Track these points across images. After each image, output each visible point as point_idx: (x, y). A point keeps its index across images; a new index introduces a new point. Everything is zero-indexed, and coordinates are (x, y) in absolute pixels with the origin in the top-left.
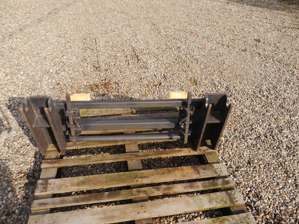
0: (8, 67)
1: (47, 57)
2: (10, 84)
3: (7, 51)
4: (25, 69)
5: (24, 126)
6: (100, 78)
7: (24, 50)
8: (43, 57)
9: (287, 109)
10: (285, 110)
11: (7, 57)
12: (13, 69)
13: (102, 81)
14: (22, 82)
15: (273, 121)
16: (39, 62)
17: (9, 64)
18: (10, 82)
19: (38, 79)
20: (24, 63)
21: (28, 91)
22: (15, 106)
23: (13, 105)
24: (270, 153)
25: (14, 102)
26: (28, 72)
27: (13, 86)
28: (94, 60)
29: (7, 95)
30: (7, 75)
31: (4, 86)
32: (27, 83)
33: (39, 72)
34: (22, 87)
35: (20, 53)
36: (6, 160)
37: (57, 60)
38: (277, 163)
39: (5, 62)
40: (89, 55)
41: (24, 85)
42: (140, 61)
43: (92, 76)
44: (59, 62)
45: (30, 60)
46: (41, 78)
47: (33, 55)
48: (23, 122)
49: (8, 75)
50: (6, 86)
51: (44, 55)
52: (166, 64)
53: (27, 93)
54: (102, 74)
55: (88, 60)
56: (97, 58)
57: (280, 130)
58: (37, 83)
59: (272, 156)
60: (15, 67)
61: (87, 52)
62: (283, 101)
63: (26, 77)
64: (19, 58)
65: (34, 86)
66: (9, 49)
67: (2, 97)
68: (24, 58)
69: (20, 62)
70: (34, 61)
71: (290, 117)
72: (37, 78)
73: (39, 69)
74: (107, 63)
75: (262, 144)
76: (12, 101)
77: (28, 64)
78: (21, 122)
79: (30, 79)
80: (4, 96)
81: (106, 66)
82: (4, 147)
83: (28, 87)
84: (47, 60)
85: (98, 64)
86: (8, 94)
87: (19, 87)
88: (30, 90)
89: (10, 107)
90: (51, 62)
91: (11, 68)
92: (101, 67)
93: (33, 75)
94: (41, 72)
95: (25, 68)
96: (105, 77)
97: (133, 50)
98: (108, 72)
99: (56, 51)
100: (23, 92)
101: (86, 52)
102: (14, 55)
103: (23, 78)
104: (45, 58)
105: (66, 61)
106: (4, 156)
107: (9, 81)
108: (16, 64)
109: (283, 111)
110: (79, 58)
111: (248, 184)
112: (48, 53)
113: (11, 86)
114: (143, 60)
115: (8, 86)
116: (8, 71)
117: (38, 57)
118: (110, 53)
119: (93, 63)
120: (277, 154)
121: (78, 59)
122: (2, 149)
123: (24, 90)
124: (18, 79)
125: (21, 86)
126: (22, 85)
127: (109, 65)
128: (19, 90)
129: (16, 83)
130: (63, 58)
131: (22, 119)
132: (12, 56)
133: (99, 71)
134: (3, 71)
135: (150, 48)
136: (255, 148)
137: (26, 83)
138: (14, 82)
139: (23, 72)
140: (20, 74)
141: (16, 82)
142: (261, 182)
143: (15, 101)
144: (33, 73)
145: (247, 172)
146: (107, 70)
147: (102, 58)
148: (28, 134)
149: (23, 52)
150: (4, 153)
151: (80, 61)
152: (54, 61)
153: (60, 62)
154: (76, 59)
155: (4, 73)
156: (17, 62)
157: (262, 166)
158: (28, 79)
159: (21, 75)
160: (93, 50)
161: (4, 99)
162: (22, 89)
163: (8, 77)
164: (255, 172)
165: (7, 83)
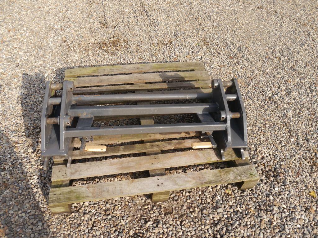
0: (10, 22)
1: (50, 12)
2: (14, 40)
3: (5, 4)
4: (28, 25)
6: (108, 35)
7: (25, 4)
8: (45, 11)
9: (298, 72)
10: (296, 72)
11: (6, 11)
12: (15, 24)
13: (110, 38)
14: (26, 39)
15: (283, 83)
16: (42, 17)
17: (10, 19)
18: (14, 39)
19: (43, 35)
20: (26, 18)
21: (33, 49)
22: (23, 64)
23: (20, 63)
24: (276, 114)
25: (21, 60)
26: (32, 28)
27: (18, 43)
28: (100, 15)
29: (13, 52)
30: (9, 31)
31: (8, 42)
32: (32, 40)
33: (43, 28)
34: (27, 44)
35: (20, 7)
37: (60, 15)
38: (282, 123)
39: (6, 16)
40: (94, 10)
41: (29, 42)
42: (149, 18)
43: (99, 33)
44: (63, 17)
45: (31, 15)
46: (46, 34)
47: (35, 10)
49: (11, 31)
50: (10, 42)
51: (46, 9)
52: (177, 22)
53: (34, 50)
54: (110, 31)
55: (94, 16)
56: (104, 14)
57: (289, 92)
58: (42, 40)
59: (278, 116)
60: (17, 22)
61: (93, 7)
62: (296, 63)
63: (30, 34)
64: (20, 13)
65: (39, 43)
66: (8, 2)
67: (8, 54)
68: (25, 13)
69: (21, 17)
70: (37, 16)
71: (300, 79)
72: (42, 34)
73: (43, 24)
74: (115, 19)
75: (270, 105)
76: (20, 59)
77: (30, 19)
79: (34, 36)
80: (9, 54)
81: (114, 23)
83: (34, 44)
84: (50, 14)
85: (105, 20)
86: (13, 51)
87: (24, 43)
88: (36, 47)
89: (17, 65)
90: (55, 18)
91: (12, 23)
92: (109, 24)
93: (37, 31)
94: (46, 28)
95: (28, 23)
96: (113, 34)
97: (141, 4)
98: (116, 29)
99: (59, 5)
100: (29, 50)
101: (91, 6)
102: (14, 9)
103: (27, 34)
104: (48, 12)
105: (71, 16)
107: (13, 37)
108: (18, 19)
109: (294, 73)
110: (84, 13)
111: (253, 141)
112: (51, 7)
113: (16, 43)
114: (152, 16)
115: (12, 43)
116: (10, 26)
117: (40, 11)
118: (117, 8)
119: (99, 19)
120: (283, 115)
121: (83, 15)
123: (30, 48)
124: (22, 35)
125: (26, 43)
126: (27, 41)
127: (117, 22)
128: (25, 48)
129: (20, 40)
130: (67, 13)
132: (12, 9)
133: (106, 27)
134: (5, 26)
135: (160, 3)
136: (263, 108)
137: (31, 40)
138: (18, 39)
139: (26, 28)
140: (23, 30)
141: (20, 39)
142: (266, 140)
143: (22, 59)
144: (37, 28)
145: (253, 131)
146: (115, 27)
147: (109, 14)
149: (23, 5)
151: (86, 16)
152: (58, 16)
153: (65, 17)
154: (81, 14)
155: (6, 28)
156: (18, 16)
157: (267, 126)
158: (33, 35)
159: (25, 31)
160: (99, 4)
161: (10, 57)
162: (28, 46)
163: (12, 34)
164: (260, 131)
165: (11, 40)
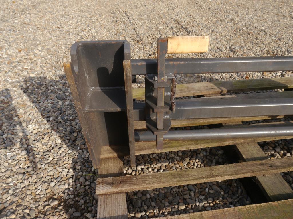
0: (22, 43)
1: (70, 31)
2: (24, 61)
3: (19, 26)
4: (44, 44)
5: (49, 117)
6: (146, 52)
7: (41, 25)
8: (65, 31)
11: (19, 32)
12: (27, 44)
13: (150, 55)
14: (41, 59)
16: (61, 37)
17: (22, 39)
18: (25, 59)
19: (62, 55)
20: (42, 38)
21: (50, 69)
22: (35, 89)
23: (31, 87)
25: (32, 83)
26: (48, 47)
27: (29, 64)
28: (130, 33)
29: (22, 75)
30: (20, 51)
31: (17, 63)
32: (48, 60)
33: (63, 47)
34: (41, 65)
35: (35, 28)
36: (24, 173)
37: (83, 33)
39: (18, 37)
40: (122, 28)
41: (44, 62)
42: (191, 33)
43: (134, 50)
44: (87, 35)
45: (48, 34)
46: (66, 53)
47: (53, 29)
48: (48, 111)
49: (22, 51)
50: (20, 63)
51: (66, 28)
52: (227, 37)
53: (50, 71)
54: (148, 48)
55: (124, 33)
56: (135, 31)
58: (61, 59)
60: (30, 42)
61: (120, 25)
63: (46, 53)
64: (35, 33)
65: (57, 63)
66: (22, 24)
67: (15, 77)
68: (41, 33)
69: (37, 37)
70: (55, 35)
72: (61, 53)
73: (62, 43)
74: (151, 35)
76: (30, 82)
77: (47, 38)
78: (44, 111)
79: (51, 55)
80: (17, 76)
81: (150, 39)
82: (20, 151)
83: (50, 64)
84: (71, 34)
85: (138, 37)
86: (23, 73)
87: (37, 64)
88: (53, 68)
89: (26, 90)
90: (76, 36)
91: (25, 43)
92: (144, 40)
93: (54, 50)
94: (66, 47)
95: (43, 43)
96: (153, 51)
97: (176, 22)
98: (154, 46)
99: (81, 25)
100: (43, 71)
102: (28, 30)
103: (43, 54)
104: (68, 32)
105: (96, 34)
106: (21, 166)
107: (24, 57)
108: (32, 39)
110: (111, 32)
112: (71, 27)
113: (27, 64)
114: (195, 32)
115: (22, 64)
116: (22, 46)
117: (58, 31)
118: (149, 26)
119: (131, 36)
121: (110, 33)
122: (17, 154)
123: (45, 69)
124: (35, 55)
125: (41, 63)
126: (42, 62)
127: (153, 38)
128: (38, 69)
129: (33, 61)
130: (90, 32)
131: (45, 107)
132: (26, 30)
133: (142, 44)
134: (15, 47)
135: (198, 20)
137: (46, 60)
138: (31, 59)
139: (41, 48)
140: (38, 50)
141: (32, 59)
143: (34, 82)
144: (55, 48)
146: (152, 44)
147: (141, 31)
148: (57, 128)
149: (39, 26)
150: (21, 162)
151: (114, 34)
152: (80, 34)
153: (88, 36)
154: (108, 33)
155: (16, 48)
156: (32, 36)
158: (49, 55)
159: (40, 51)
160: (126, 23)
161: (17, 80)
162: (42, 67)
163: (22, 54)
165: (21, 60)
